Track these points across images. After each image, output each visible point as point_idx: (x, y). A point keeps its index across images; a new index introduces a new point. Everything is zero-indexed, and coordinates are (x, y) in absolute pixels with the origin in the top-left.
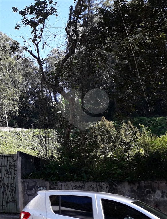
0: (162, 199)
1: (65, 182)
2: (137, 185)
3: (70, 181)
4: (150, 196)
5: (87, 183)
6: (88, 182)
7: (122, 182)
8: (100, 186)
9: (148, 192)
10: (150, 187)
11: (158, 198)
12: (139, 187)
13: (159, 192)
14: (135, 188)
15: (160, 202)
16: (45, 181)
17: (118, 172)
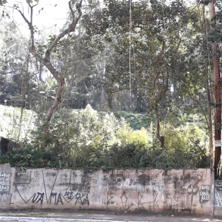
0: (129, 187)
1: (36, 168)
2: (110, 173)
3: (42, 168)
4: (119, 184)
5: (60, 170)
6: (62, 169)
7: (97, 170)
8: (74, 173)
9: (119, 180)
10: (122, 175)
11: (127, 186)
12: (112, 176)
13: (128, 180)
14: (108, 176)
15: (127, 190)
16: (11, 167)
17: (95, 161)
